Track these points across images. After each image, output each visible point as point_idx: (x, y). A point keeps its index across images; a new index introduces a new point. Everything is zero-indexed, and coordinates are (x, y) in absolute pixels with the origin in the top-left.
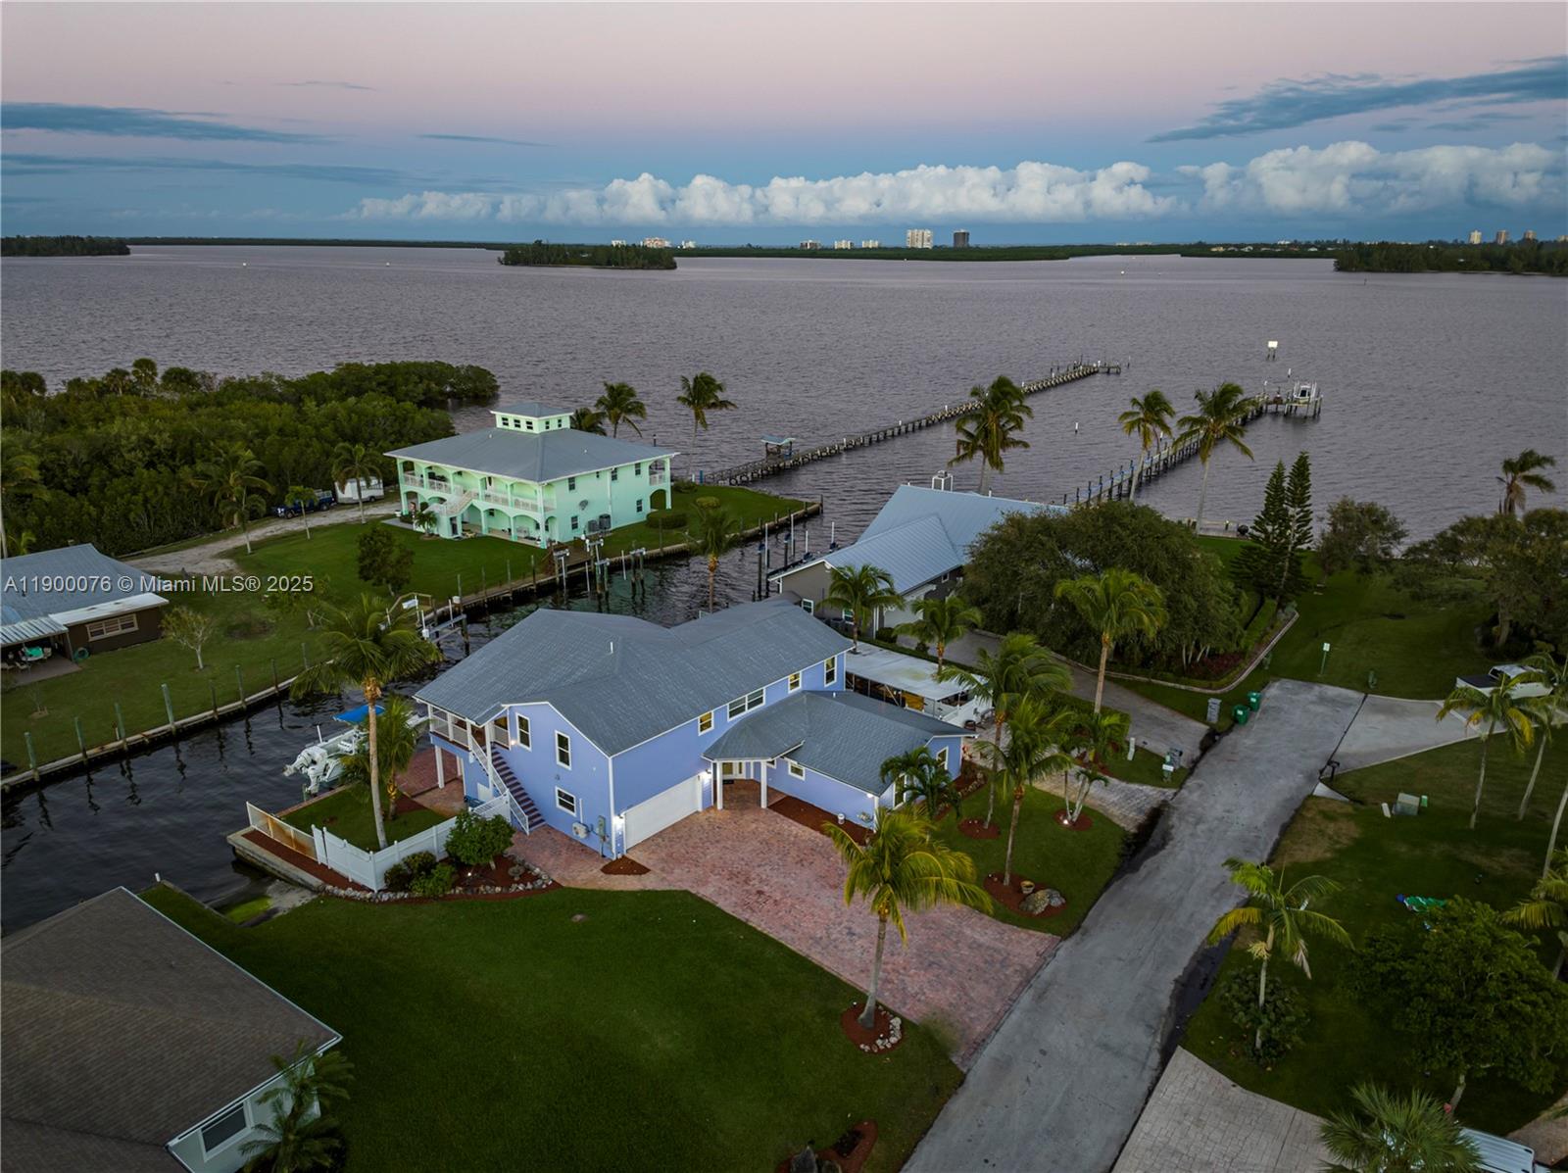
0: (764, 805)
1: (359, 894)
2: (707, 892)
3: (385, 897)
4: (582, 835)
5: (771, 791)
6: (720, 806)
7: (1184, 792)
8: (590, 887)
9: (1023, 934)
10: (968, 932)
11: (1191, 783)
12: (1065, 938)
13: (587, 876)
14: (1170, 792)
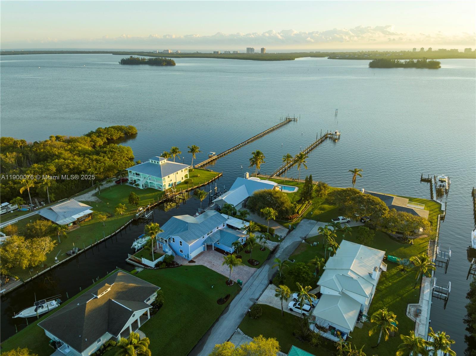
0: (213, 249)
1: (151, 268)
2: (205, 265)
3: (155, 268)
4: (184, 257)
5: (214, 247)
6: (206, 250)
7: (282, 243)
8: (187, 265)
9: (252, 268)
10: (244, 269)
11: (283, 241)
12: (258, 269)
13: (186, 263)
14: (279, 243)
